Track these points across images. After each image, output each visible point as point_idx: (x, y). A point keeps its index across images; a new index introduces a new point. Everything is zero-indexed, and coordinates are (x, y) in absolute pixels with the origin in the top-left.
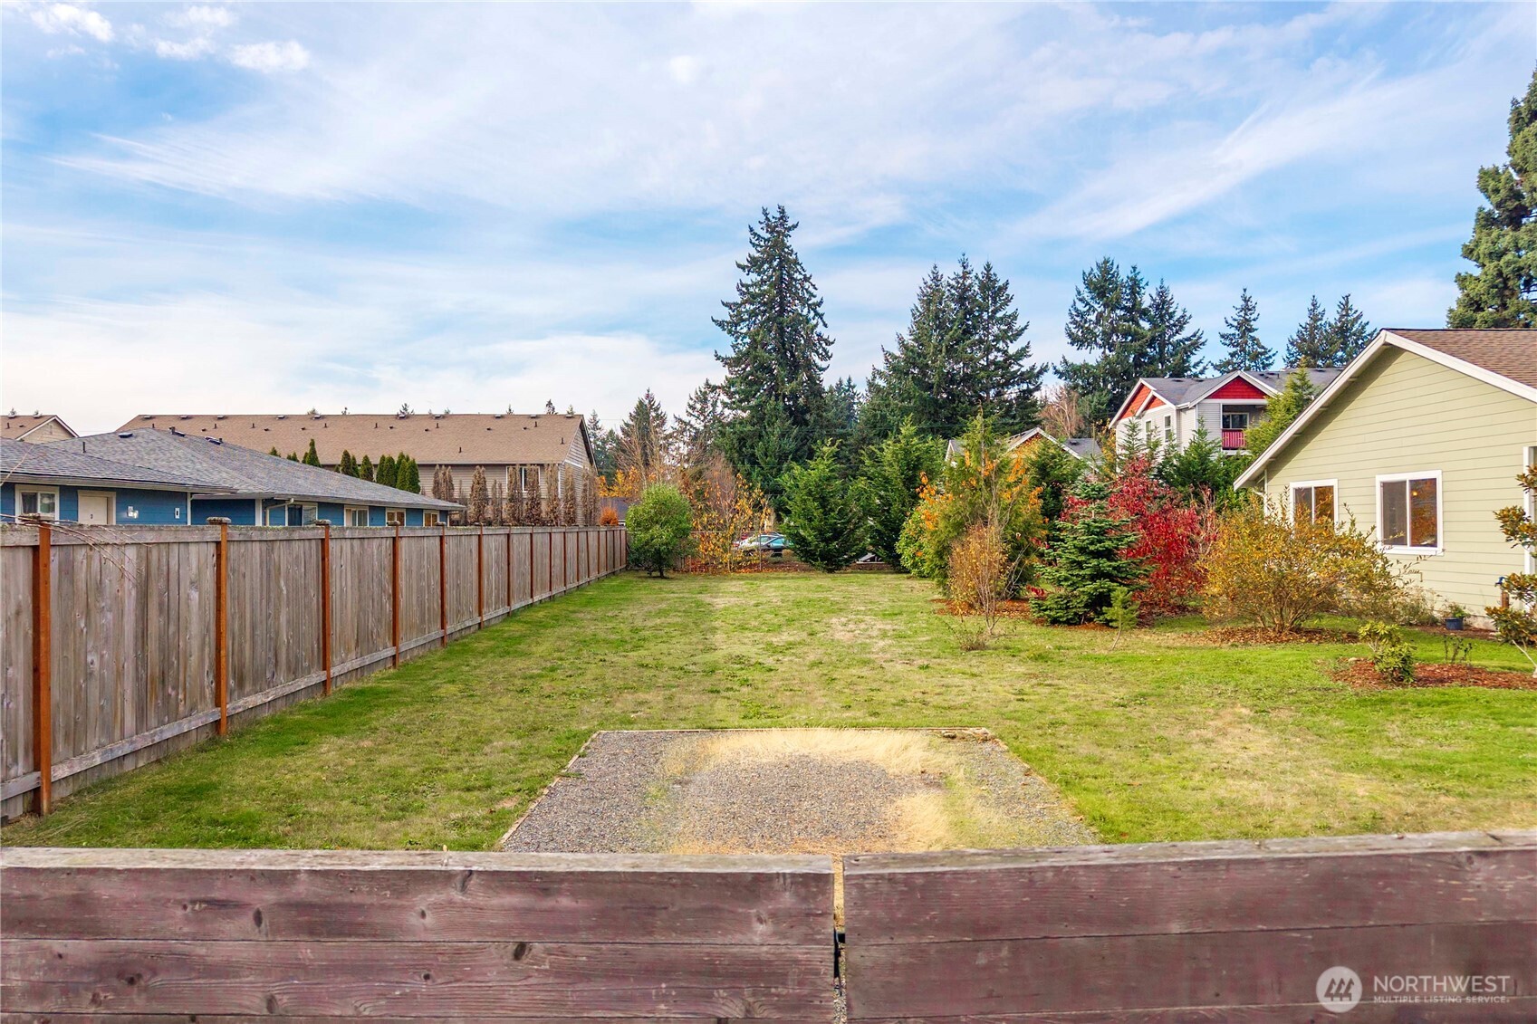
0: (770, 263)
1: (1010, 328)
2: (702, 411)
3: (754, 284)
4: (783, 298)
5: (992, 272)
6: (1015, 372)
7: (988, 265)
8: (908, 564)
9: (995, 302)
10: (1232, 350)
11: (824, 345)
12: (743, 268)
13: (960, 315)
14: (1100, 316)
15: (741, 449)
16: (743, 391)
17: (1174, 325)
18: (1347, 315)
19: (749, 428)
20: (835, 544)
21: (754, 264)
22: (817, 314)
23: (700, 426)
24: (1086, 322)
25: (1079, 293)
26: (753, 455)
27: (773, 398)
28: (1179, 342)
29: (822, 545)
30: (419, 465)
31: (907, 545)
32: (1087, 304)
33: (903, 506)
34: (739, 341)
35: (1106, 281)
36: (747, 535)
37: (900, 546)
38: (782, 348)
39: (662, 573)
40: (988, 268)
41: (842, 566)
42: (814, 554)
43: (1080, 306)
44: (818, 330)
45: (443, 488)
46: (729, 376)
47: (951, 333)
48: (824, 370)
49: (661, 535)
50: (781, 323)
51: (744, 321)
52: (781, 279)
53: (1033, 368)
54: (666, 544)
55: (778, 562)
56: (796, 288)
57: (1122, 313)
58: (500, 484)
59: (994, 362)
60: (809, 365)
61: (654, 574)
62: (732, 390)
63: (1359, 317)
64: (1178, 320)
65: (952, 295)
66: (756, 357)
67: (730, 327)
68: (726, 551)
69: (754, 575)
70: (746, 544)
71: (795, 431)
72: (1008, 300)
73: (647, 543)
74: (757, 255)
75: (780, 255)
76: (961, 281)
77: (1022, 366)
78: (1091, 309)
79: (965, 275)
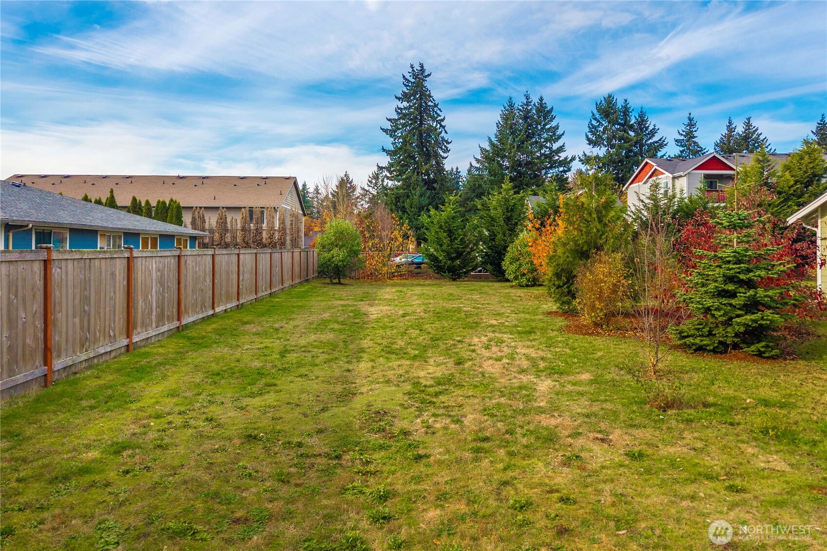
0: (415, 96)
1: (554, 134)
2: (376, 184)
3: (405, 108)
4: (422, 117)
5: (543, 102)
6: (557, 160)
7: (541, 98)
8: (511, 277)
9: (545, 119)
10: (682, 149)
11: (445, 144)
12: (399, 99)
13: (525, 126)
14: (605, 129)
15: (396, 203)
16: (398, 170)
17: (649, 134)
18: (749, 129)
19: (402, 191)
20: (458, 262)
21: (405, 97)
22: (441, 126)
23: (375, 193)
24: (597, 132)
25: (593, 115)
26: (404, 207)
27: (416, 174)
28: (652, 144)
29: (449, 262)
30: (183, 207)
31: (511, 263)
32: (598, 121)
33: (505, 236)
34: (396, 141)
35: (609, 108)
36: (399, 255)
37: (506, 264)
38: (421, 145)
39: (339, 281)
40: (541, 99)
41: (462, 276)
42: (444, 268)
43: (594, 122)
44: (442, 135)
45: (198, 222)
46: (390, 161)
47: (520, 137)
48: (445, 158)
49: (339, 255)
50: (421, 131)
51: (400, 129)
52: (421, 105)
53: (566, 158)
54: (343, 261)
55: (419, 273)
56: (430, 111)
57: (619, 127)
58: (236, 221)
59: (544, 154)
60: (436, 155)
61: (334, 281)
62: (392, 169)
63: (757, 130)
64: (651, 131)
65: (521, 115)
66: (406, 150)
67: (391, 133)
68: (384, 265)
69: (403, 281)
70: (397, 260)
71: (428, 193)
72: (553, 118)
73: (329, 260)
74: (407, 91)
75: (420, 91)
76: (525, 107)
77: (560, 157)
78: (601, 124)
79: (528, 104)
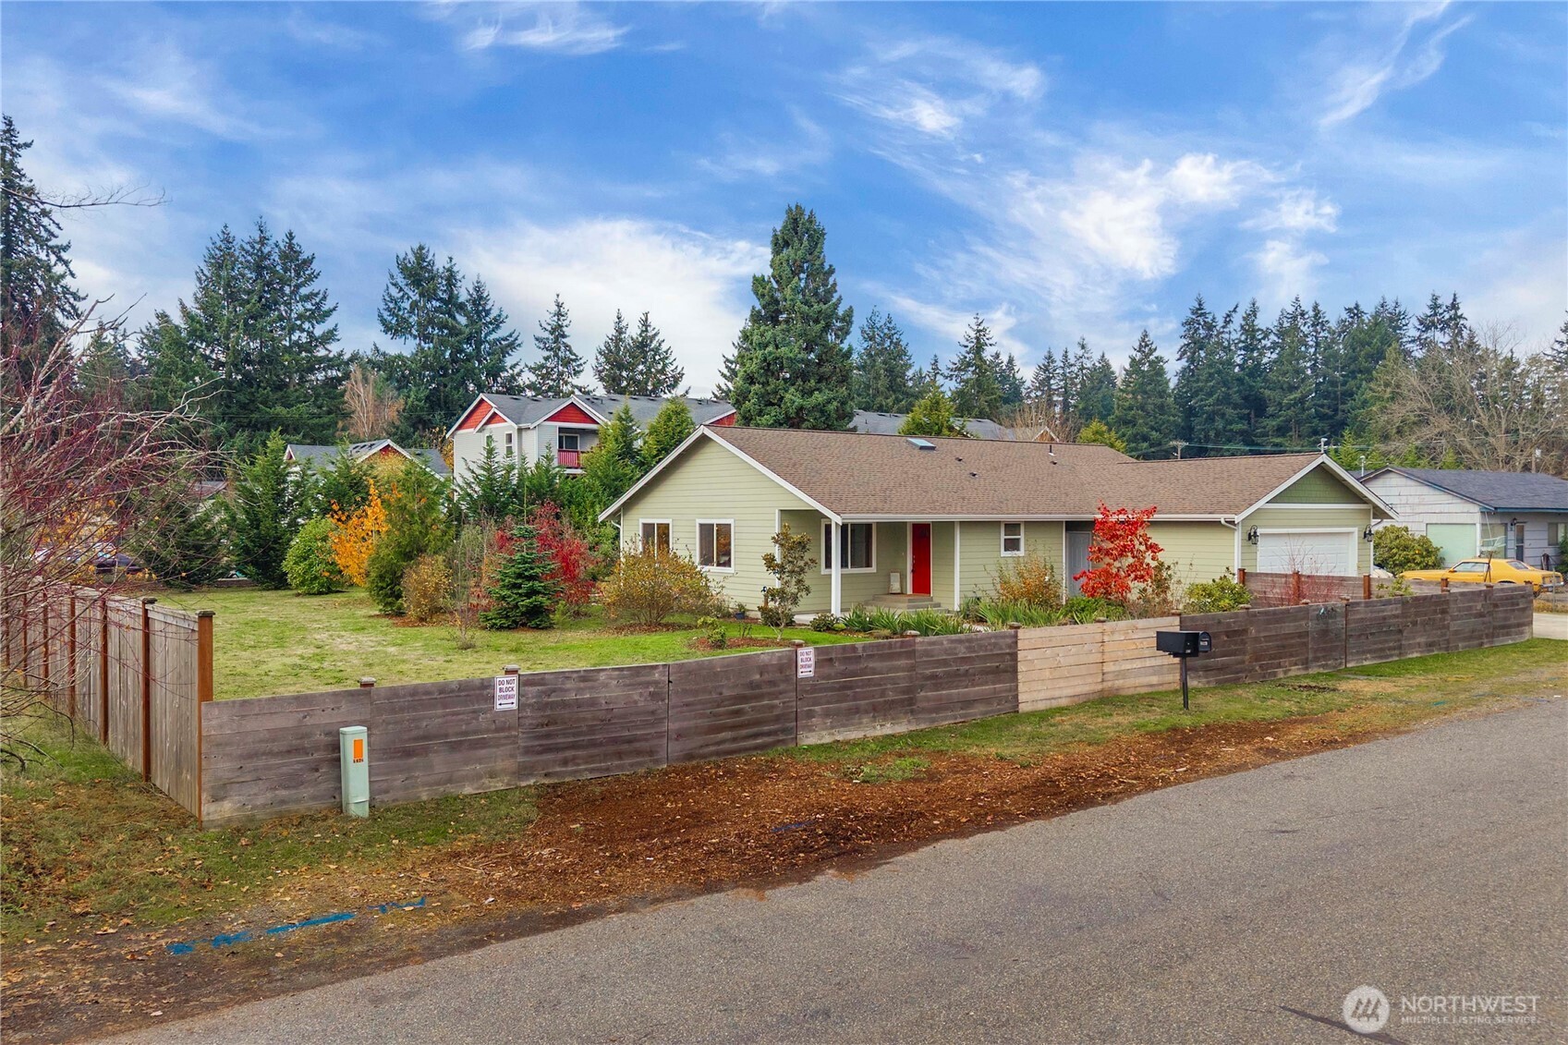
1: (318, 308)
5: (294, 241)
6: (322, 357)
7: (291, 234)
8: (296, 582)
9: (298, 275)
11: (72, 300)
13: (257, 286)
14: (414, 305)
17: (491, 323)
18: (647, 331)
22: (60, 259)
24: (399, 310)
25: (392, 277)
28: (496, 341)
31: (296, 563)
32: (401, 290)
35: (421, 268)
37: (287, 564)
40: (291, 236)
43: (394, 292)
44: (63, 281)
47: (247, 306)
48: (72, 330)
53: (341, 354)
56: (30, 223)
57: (438, 304)
59: (296, 343)
63: (656, 335)
64: (495, 319)
65: (248, 261)
72: (315, 276)
76: (257, 246)
77: (330, 351)
78: (405, 296)
79: (263, 241)
